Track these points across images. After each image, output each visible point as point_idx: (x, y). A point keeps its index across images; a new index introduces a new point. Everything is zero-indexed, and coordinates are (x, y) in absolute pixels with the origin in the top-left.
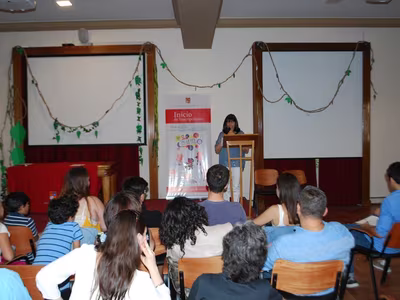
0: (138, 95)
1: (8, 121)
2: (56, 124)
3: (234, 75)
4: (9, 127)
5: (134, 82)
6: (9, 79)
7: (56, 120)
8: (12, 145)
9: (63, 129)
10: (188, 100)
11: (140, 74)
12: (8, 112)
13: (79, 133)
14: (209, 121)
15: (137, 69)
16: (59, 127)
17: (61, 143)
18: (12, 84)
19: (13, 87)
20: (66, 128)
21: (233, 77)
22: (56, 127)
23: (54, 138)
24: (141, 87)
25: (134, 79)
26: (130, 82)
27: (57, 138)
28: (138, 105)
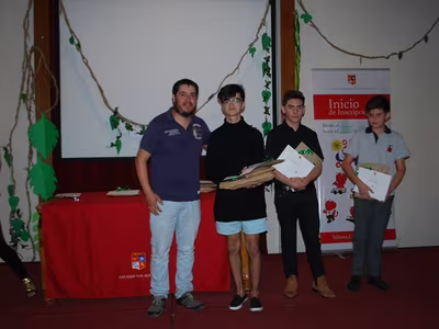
0: (266, 70)
1: (24, 112)
2: (115, 120)
3: (426, 39)
4: (24, 123)
5: (259, 45)
6: (26, 34)
7: (116, 112)
8: (30, 158)
9: (129, 128)
10: (352, 79)
11: (267, 30)
12: (23, 97)
15: (263, 23)
16: (122, 125)
17: (122, 154)
18: (31, 43)
19: (33, 50)
20: (134, 127)
21: (423, 41)
22: (114, 124)
23: (112, 145)
24: (270, 55)
25: (260, 38)
26: (251, 45)
27: (118, 145)
28: (267, 86)
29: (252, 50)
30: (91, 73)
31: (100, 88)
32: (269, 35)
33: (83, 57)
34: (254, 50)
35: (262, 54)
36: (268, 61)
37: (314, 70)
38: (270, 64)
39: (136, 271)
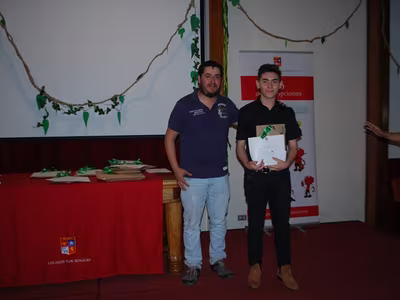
0: (194, 50)
2: (42, 99)
3: (347, 24)
5: (188, 26)
7: (42, 92)
9: (56, 107)
10: (278, 61)
11: (196, 11)
13: (86, 116)
14: (311, 97)
15: (192, 5)
16: (49, 105)
17: (50, 134)
20: (61, 106)
21: (344, 27)
22: (41, 104)
23: (39, 125)
24: (199, 36)
25: (189, 19)
26: (180, 26)
27: (45, 125)
28: (195, 67)
29: (181, 31)
30: (17, 50)
31: (26, 66)
32: (198, 16)
33: (8, 34)
34: (183, 30)
35: (191, 35)
36: (196, 41)
37: (241, 52)
38: (199, 46)
39: (65, 257)
